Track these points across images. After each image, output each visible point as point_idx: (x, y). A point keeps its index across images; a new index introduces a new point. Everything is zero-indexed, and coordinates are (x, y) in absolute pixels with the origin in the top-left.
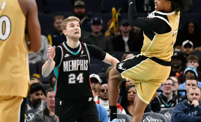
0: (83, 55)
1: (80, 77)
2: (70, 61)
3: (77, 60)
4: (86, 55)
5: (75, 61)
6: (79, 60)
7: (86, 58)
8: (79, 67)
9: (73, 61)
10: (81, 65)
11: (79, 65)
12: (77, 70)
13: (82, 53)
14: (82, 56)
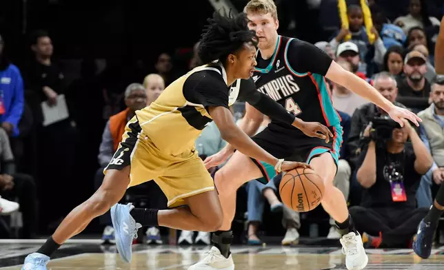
0: (279, 68)
1: (291, 106)
2: (262, 87)
3: (272, 82)
4: (284, 67)
5: (269, 84)
6: (274, 81)
7: (286, 72)
8: (280, 91)
9: (266, 86)
10: (281, 88)
11: (278, 89)
12: (280, 98)
13: (278, 65)
14: (278, 71)
